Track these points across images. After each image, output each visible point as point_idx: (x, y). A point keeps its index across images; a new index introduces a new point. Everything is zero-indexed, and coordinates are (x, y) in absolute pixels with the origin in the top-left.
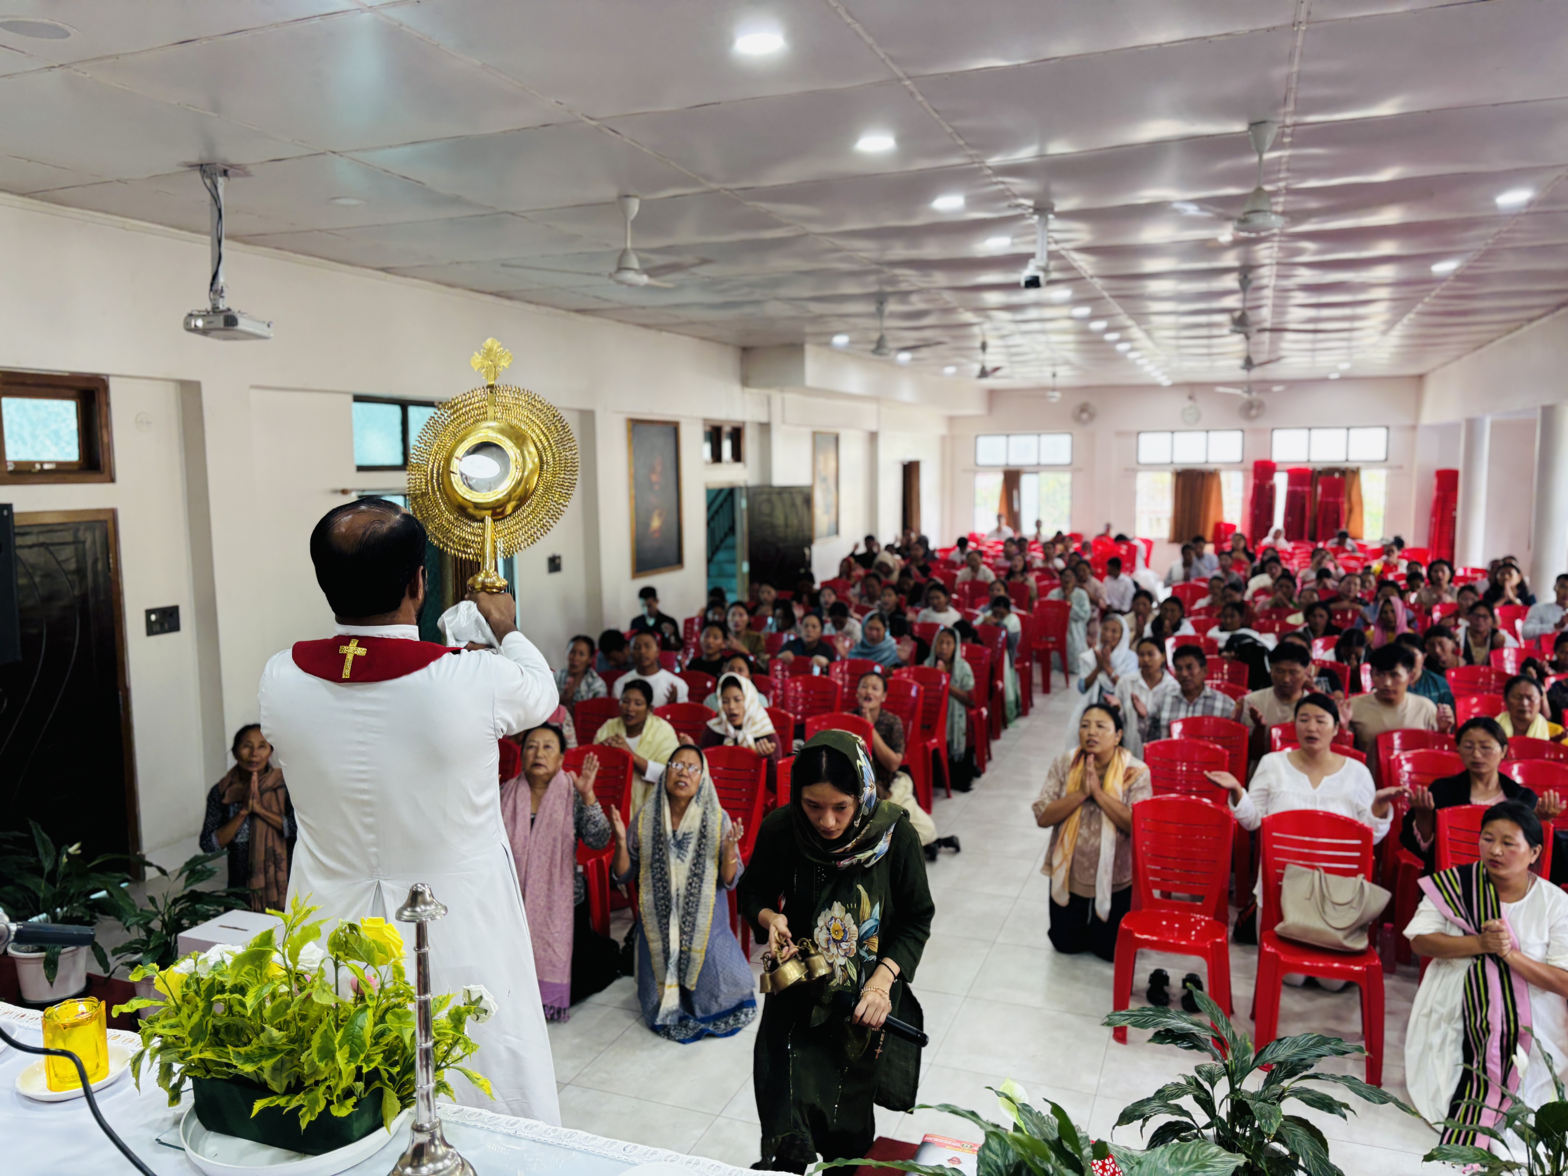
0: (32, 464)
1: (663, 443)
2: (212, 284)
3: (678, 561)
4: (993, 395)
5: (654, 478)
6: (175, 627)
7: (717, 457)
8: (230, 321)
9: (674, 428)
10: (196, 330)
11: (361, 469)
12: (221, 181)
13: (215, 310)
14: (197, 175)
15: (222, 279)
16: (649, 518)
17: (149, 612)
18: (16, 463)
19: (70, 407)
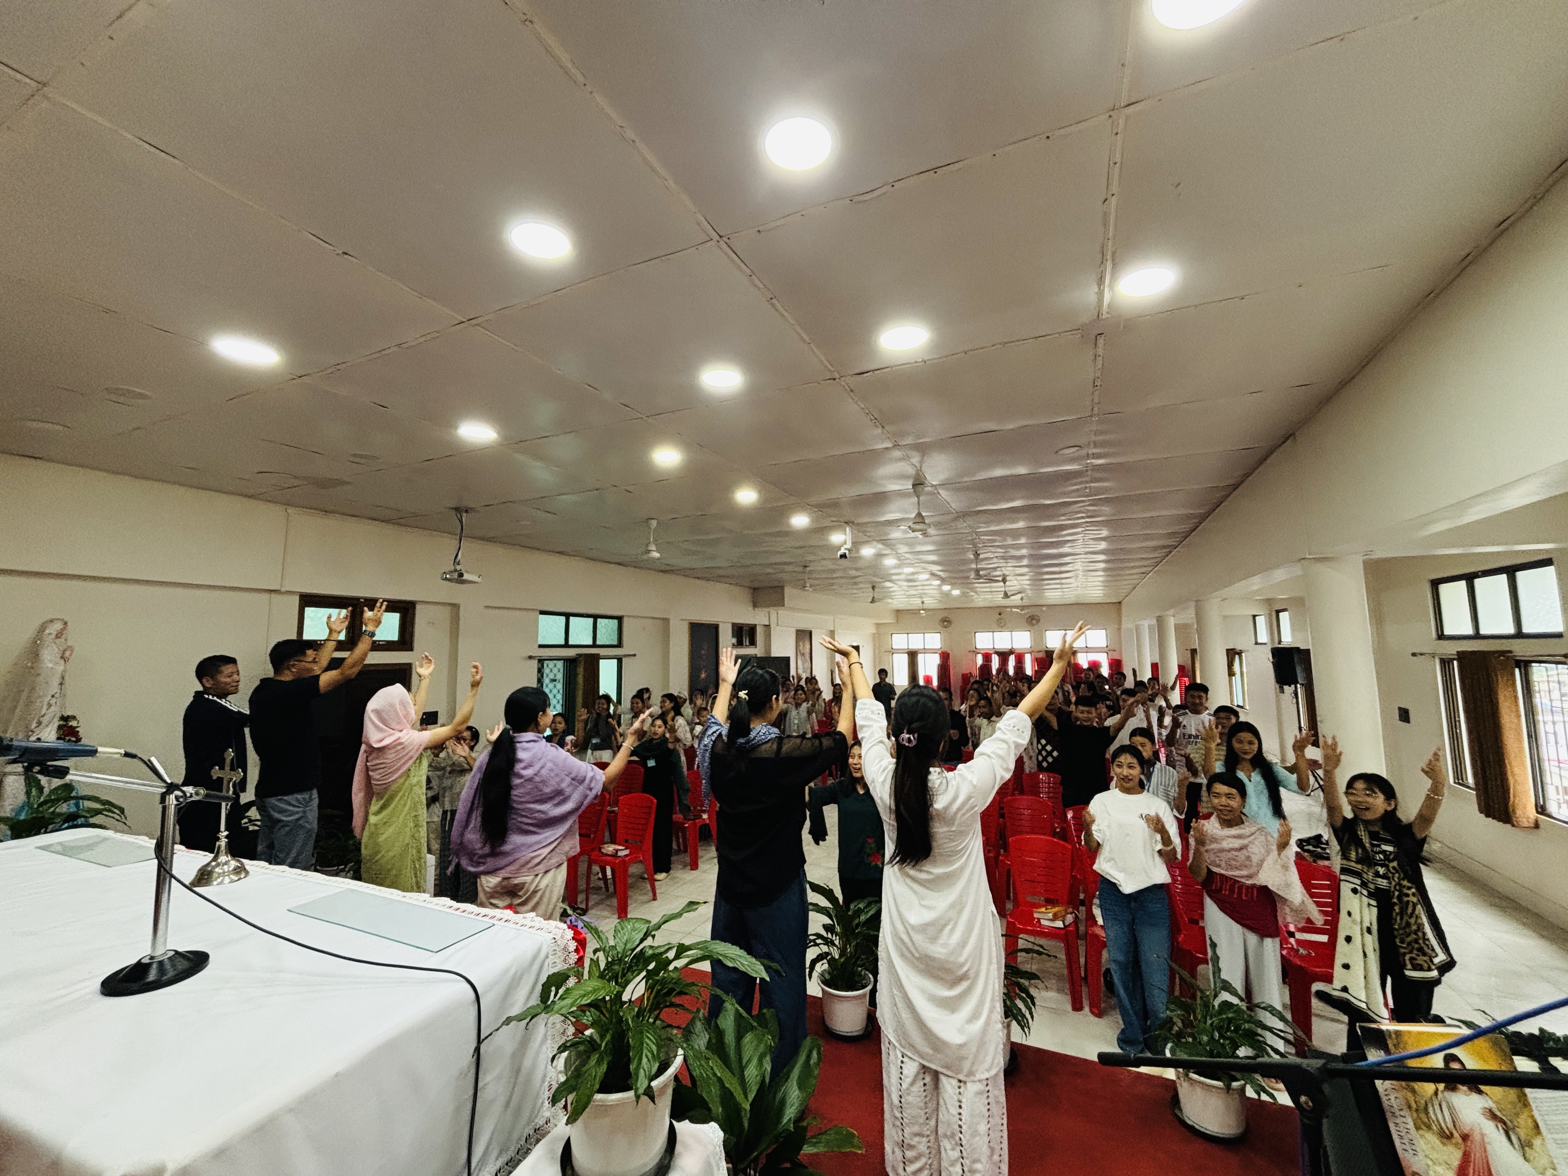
1: (709, 635)
2: (455, 559)
4: (896, 612)
5: (703, 652)
7: (740, 642)
8: (461, 575)
9: (715, 628)
10: (446, 579)
11: (541, 646)
13: (456, 570)
14: (454, 512)
15: (459, 557)
16: (699, 673)
19: (397, 616)
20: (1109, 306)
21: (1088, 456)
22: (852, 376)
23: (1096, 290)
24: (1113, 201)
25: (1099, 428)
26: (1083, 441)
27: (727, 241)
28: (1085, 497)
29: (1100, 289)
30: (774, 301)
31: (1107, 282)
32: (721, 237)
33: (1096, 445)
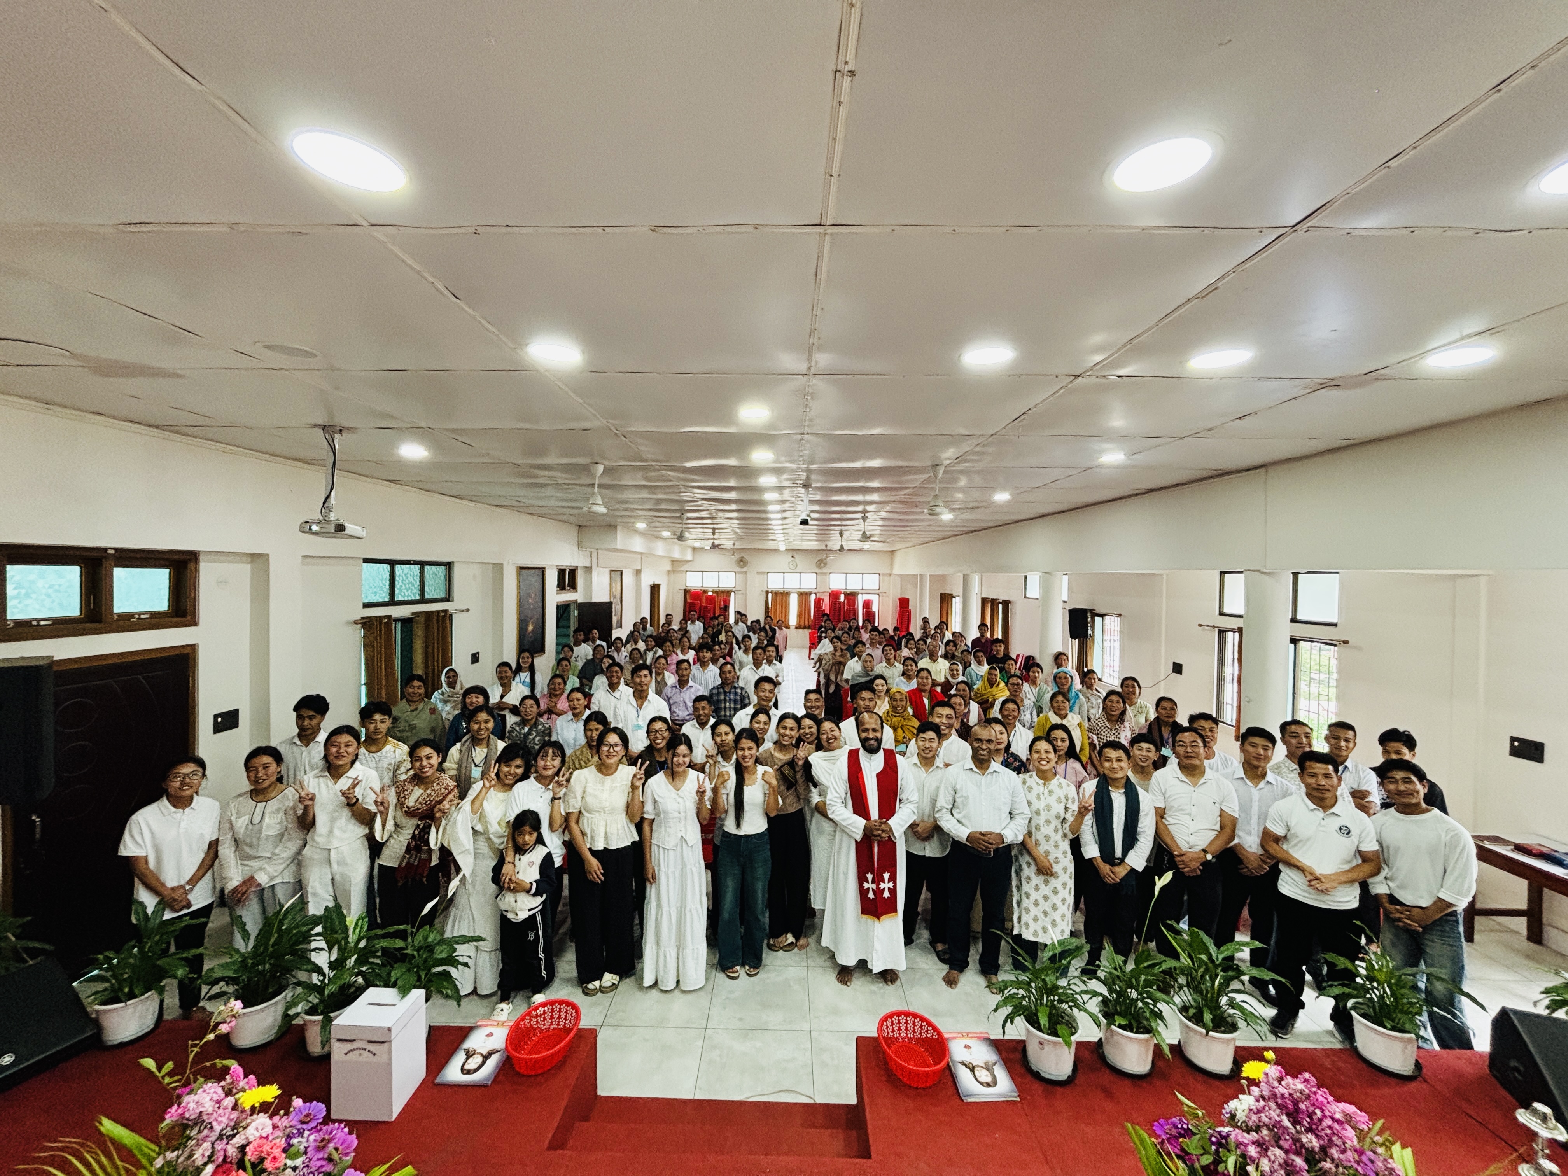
0: (131, 615)
1: (535, 580)
2: (324, 503)
3: (542, 650)
4: (695, 550)
5: (530, 601)
6: (235, 725)
7: (562, 587)
8: (340, 528)
9: (542, 570)
10: (310, 532)
11: (366, 606)
12: (337, 436)
13: (327, 521)
14: (321, 432)
16: (527, 625)
18: (121, 615)
19: (165, 573)
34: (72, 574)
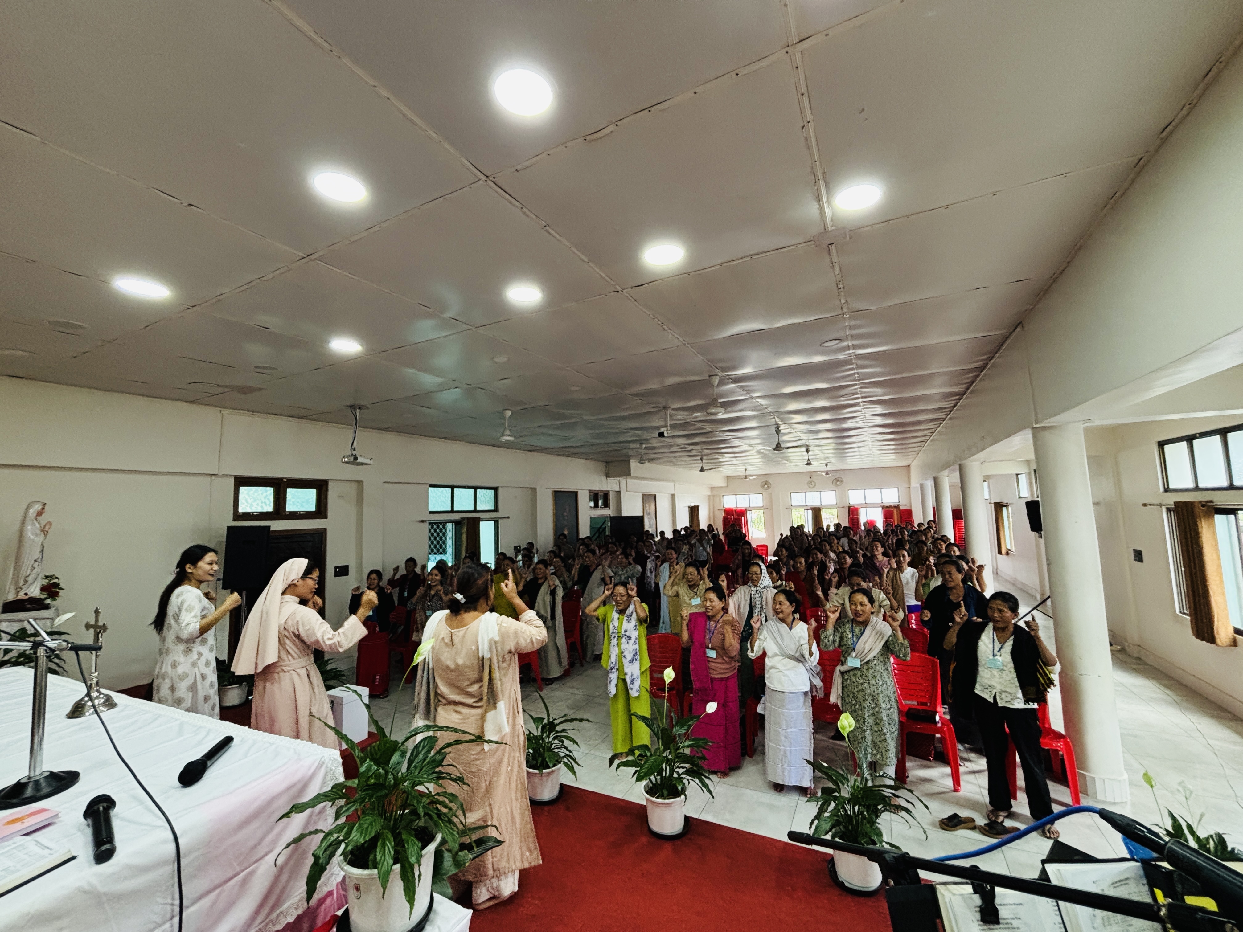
0: (296, 512)
1: (570, 500)
2: (352, 446)
4: (728, 478)
5: (565, 514)
6: (347, 574)
7: (596, 506)
8: (356, 458)
9: (575, 494)
10: (346, 462)
11: (431, 512)
12: (358, 411)
13: (352, 455)
15: (355, 444)
16: (562, 530)
17: (336, 568)
18: (291, 512)
19: (314, 491)
20: (832, 219)
21: (848, 348)
22: (632, 288)
23: (818, 206)
24: (811, 126)
25: (853, 323)
26: (841, 334)
27: (494, 180)
28: (856, 381)
29: (820, 205)
30: (547, 228)
31: (825, 199)
32: (487, 177)
33: (853, 337)
34: (269, 492)
